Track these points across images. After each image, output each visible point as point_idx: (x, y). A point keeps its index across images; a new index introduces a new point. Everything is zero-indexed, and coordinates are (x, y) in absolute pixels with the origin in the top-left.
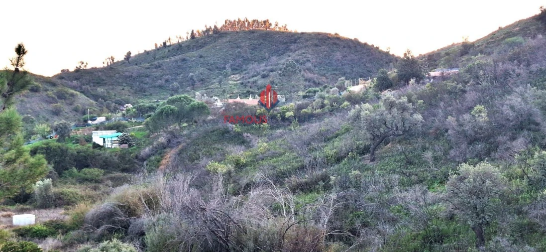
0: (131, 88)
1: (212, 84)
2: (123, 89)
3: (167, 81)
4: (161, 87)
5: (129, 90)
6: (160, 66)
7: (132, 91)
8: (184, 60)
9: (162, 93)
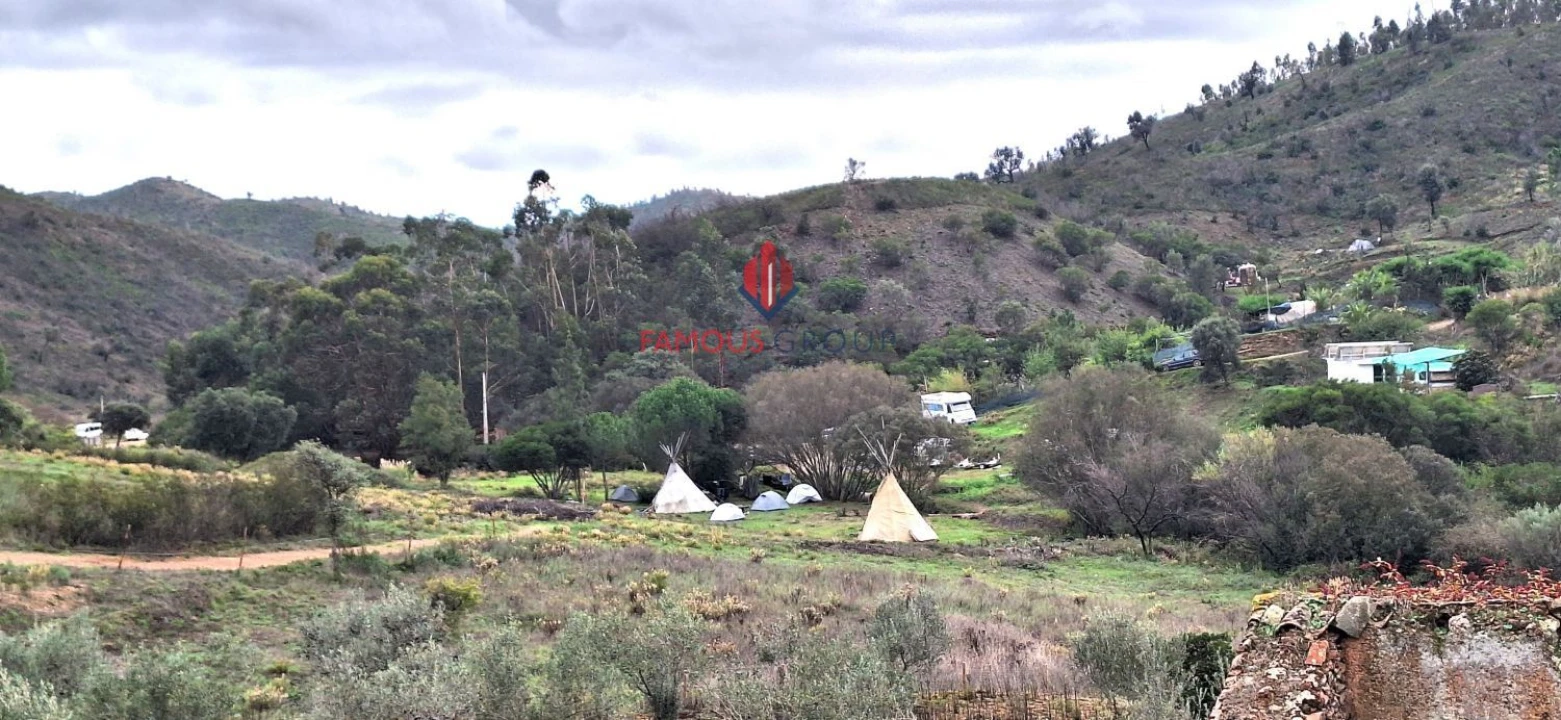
0: (1234, 217)
1: (1494, 193)
2: (1214, 221)
3: (1338, 191)
4: (1322, 210)
5: (1230, 224)
6: (1304, 146)
7: (1238, 224)
8: (1375, 126)
9: (1332, 229)
